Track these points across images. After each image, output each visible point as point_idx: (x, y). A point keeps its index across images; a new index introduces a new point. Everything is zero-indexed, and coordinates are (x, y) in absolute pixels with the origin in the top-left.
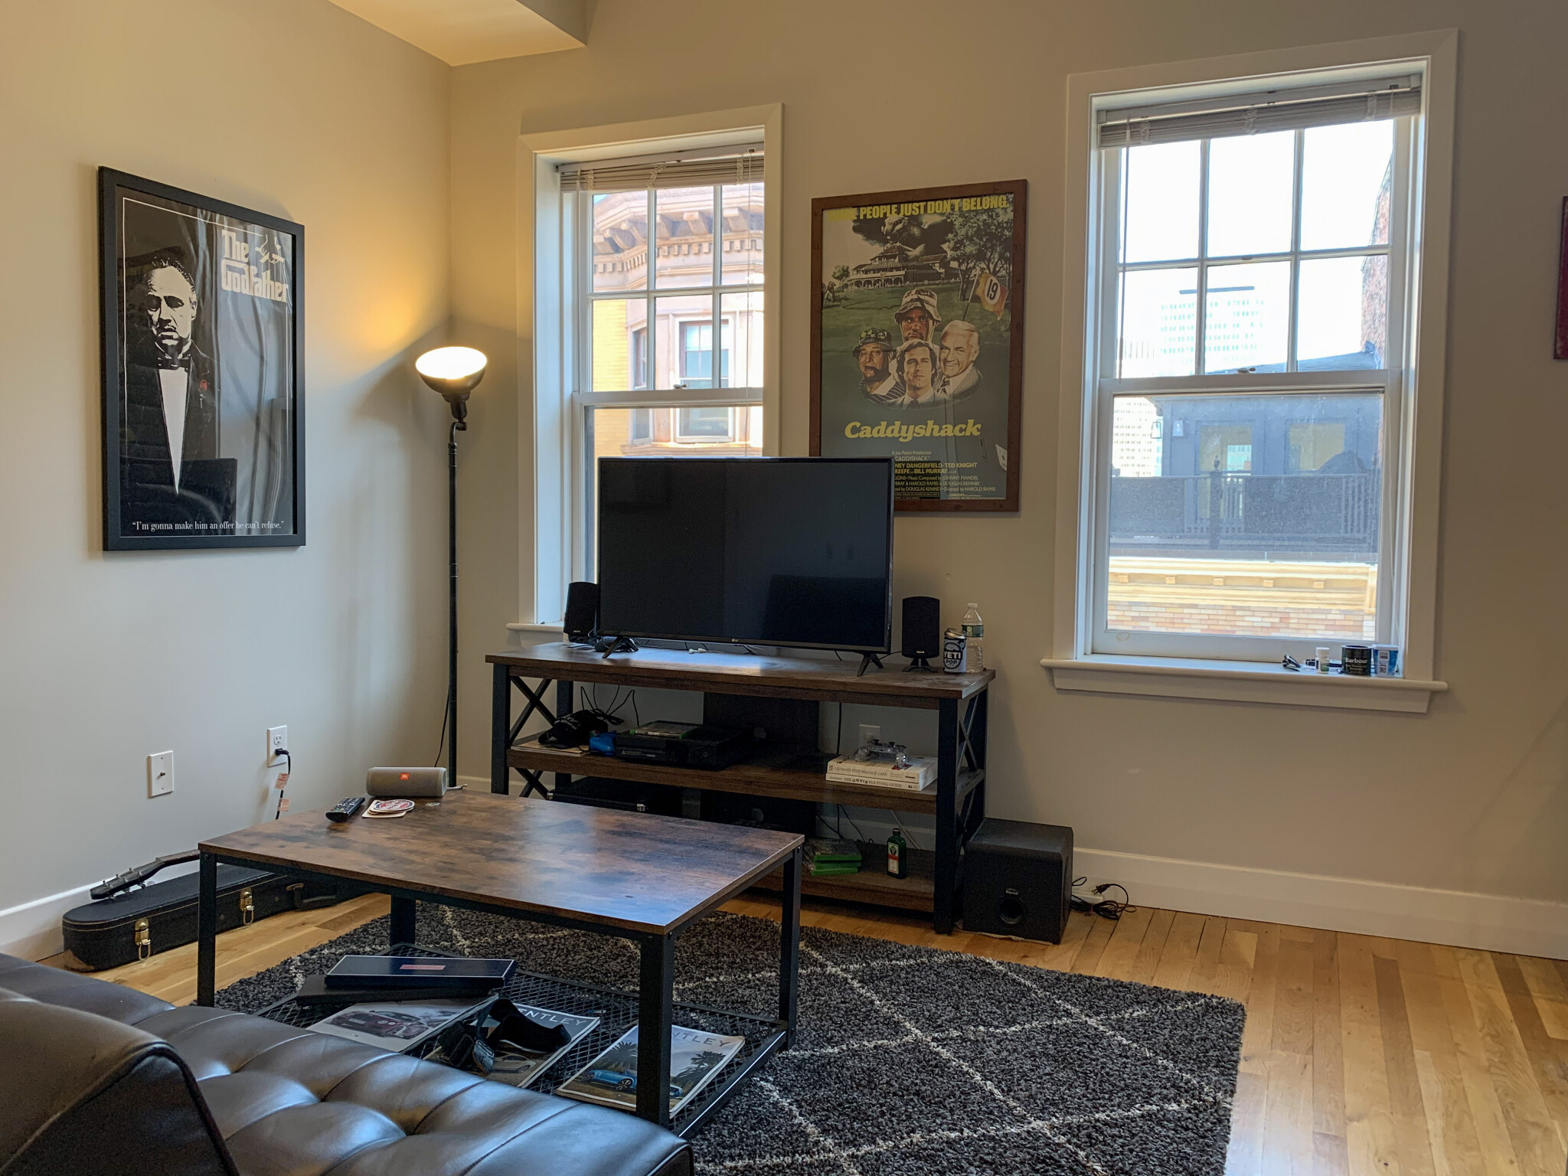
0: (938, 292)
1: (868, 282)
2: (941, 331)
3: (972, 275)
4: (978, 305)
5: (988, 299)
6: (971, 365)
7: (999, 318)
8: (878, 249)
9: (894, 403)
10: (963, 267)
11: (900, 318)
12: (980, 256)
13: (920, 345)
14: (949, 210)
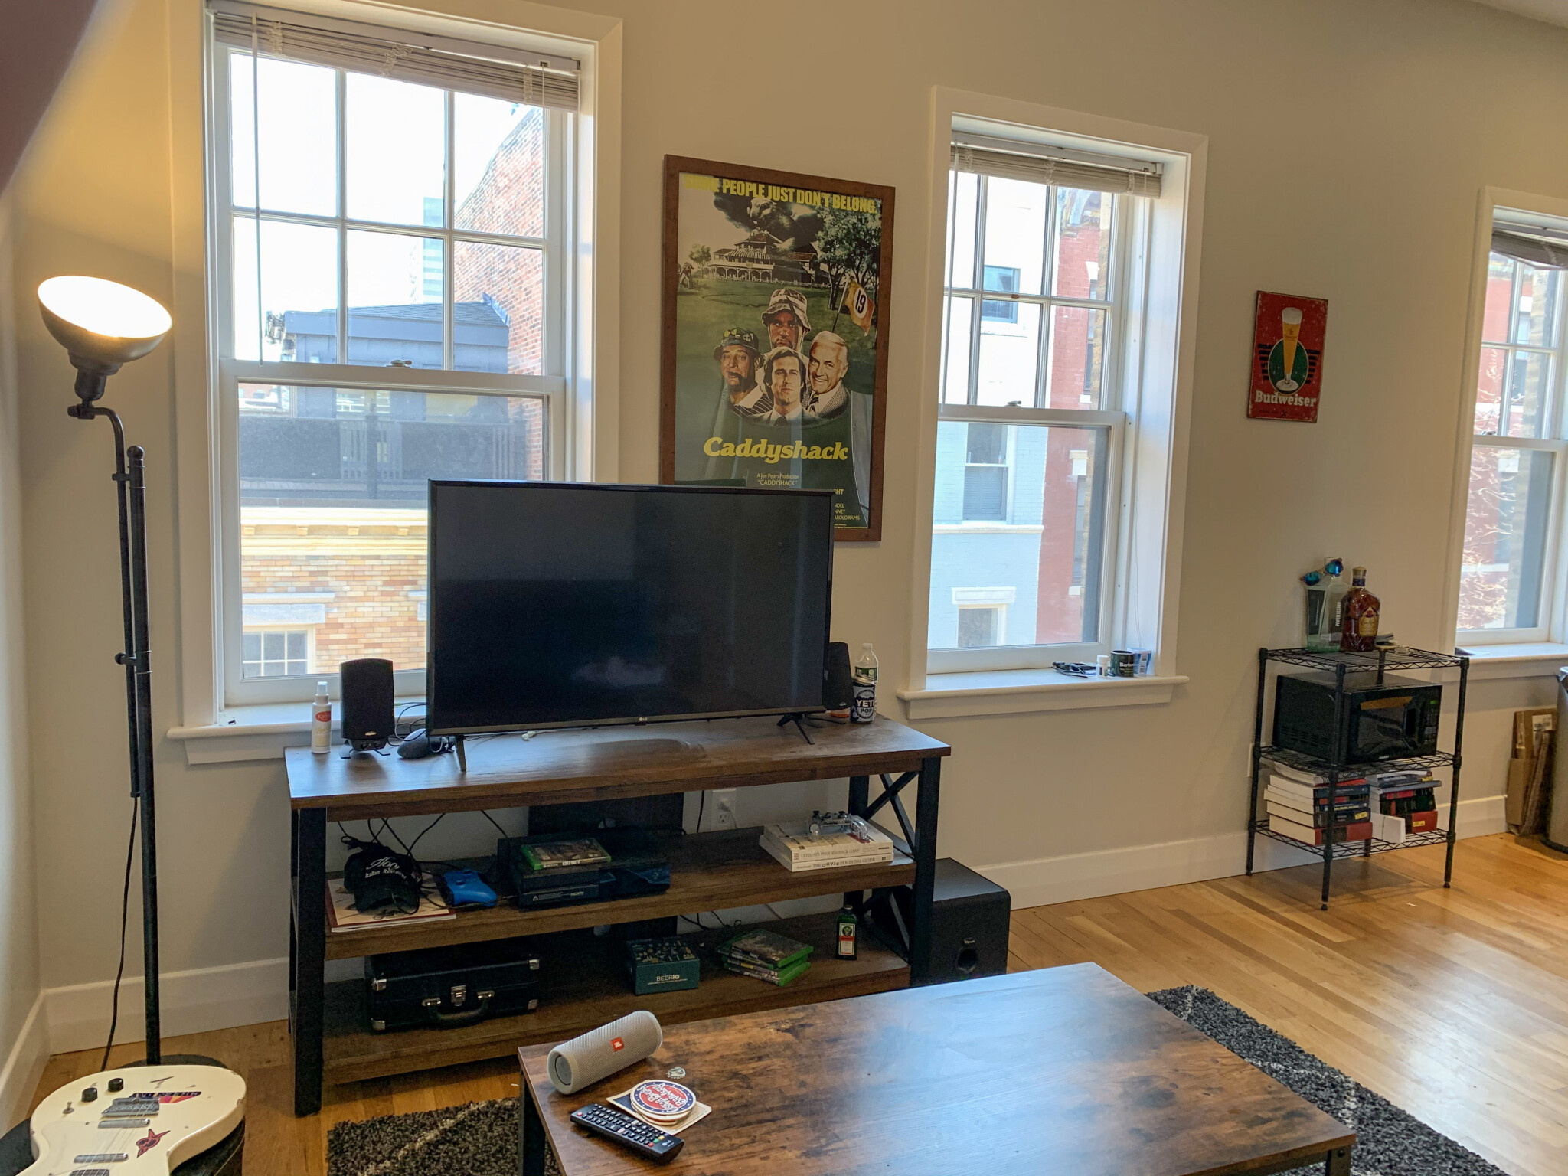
0: (808, 295)
1: (732, 271)
2: (811, 340)
3: (842, 283)
4: (846, 316)
5: (856, 312)
6: (839, 383)
7: (866, 335)
8: (744, 234)
9: (760, 419)
10: (833, 272)
11: (769, 319)
12: (849, 263)
13: (788, 354)
14: (819, 204)
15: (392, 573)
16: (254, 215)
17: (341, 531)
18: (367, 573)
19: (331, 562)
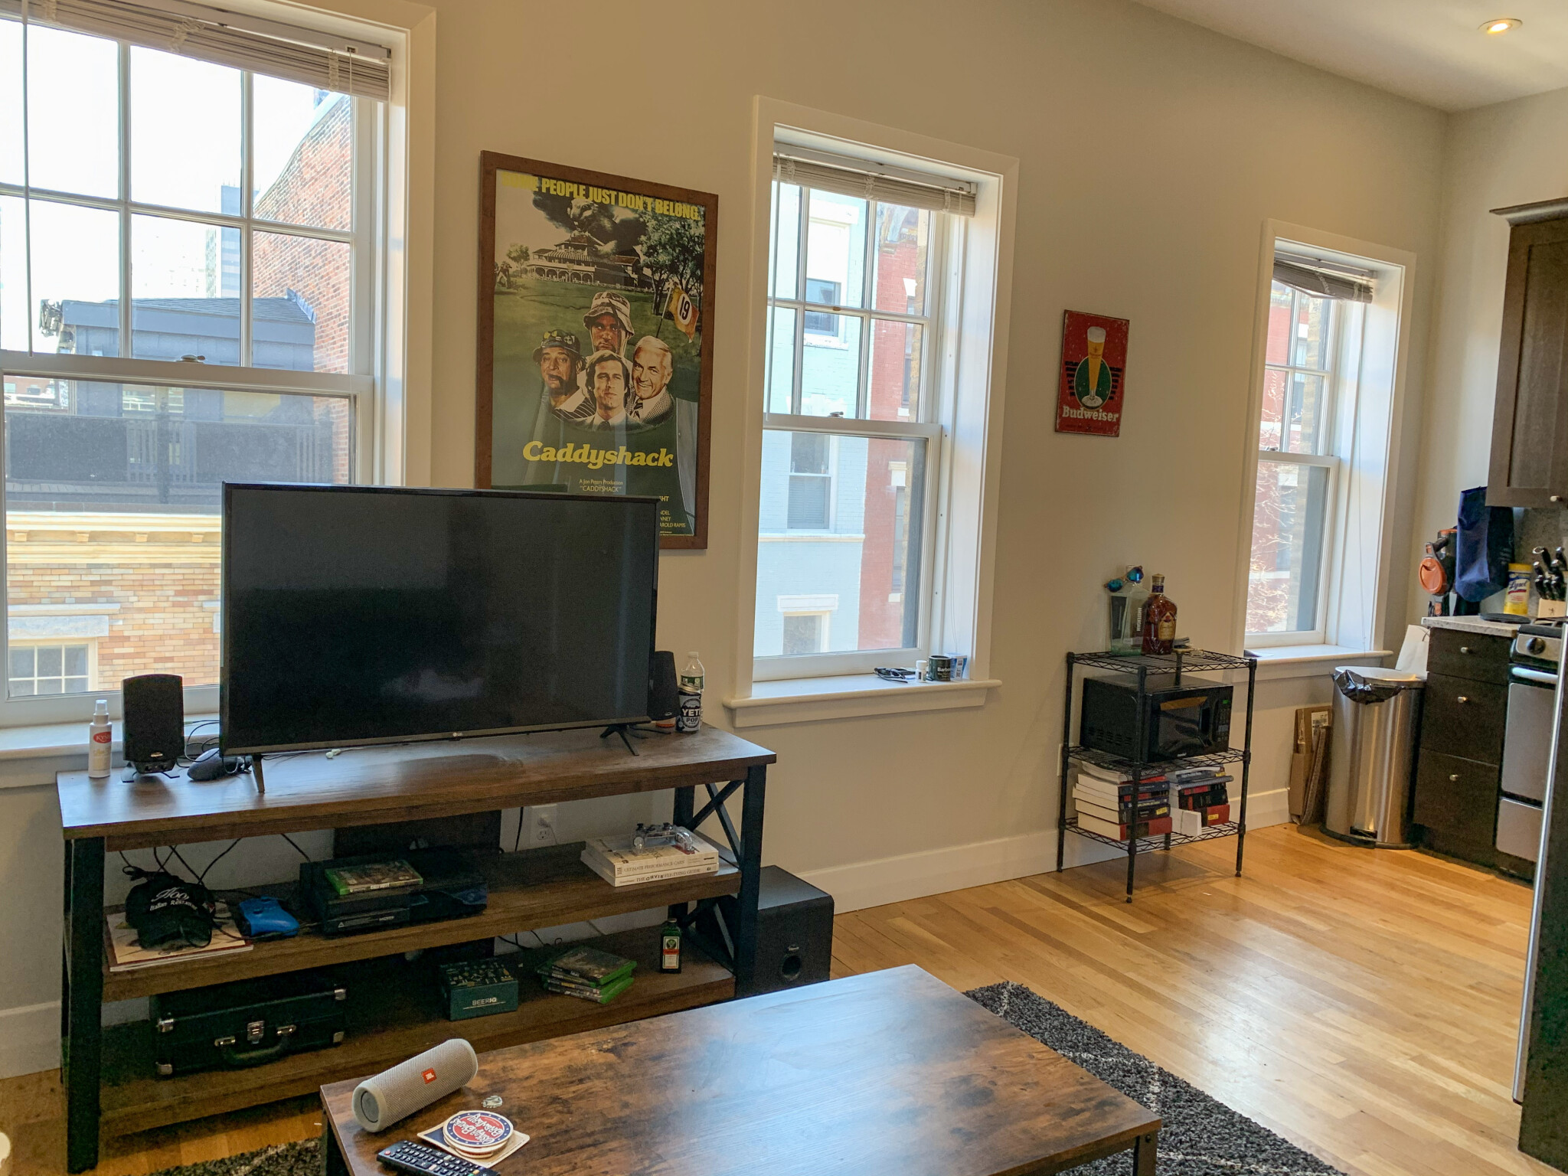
0: (632, 299)
1: (552, 272)
2: (634, 345)
3: (666, 288)
4: (670, 322)
5: (680, 318)
6: (664, 389)
7: (690, 341)
8: (564, 235)
9: (583, 422)
10: (657, 277)
11: (591, 322)
12: (673, 269)
13: (611, 358)
14: (642, 209)
15: (184, 582)
16: (22, 194)
17: (127, 538)
18: (157, 582)
19: (116, 571)
